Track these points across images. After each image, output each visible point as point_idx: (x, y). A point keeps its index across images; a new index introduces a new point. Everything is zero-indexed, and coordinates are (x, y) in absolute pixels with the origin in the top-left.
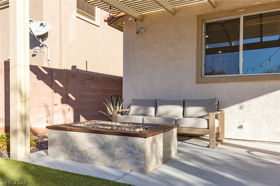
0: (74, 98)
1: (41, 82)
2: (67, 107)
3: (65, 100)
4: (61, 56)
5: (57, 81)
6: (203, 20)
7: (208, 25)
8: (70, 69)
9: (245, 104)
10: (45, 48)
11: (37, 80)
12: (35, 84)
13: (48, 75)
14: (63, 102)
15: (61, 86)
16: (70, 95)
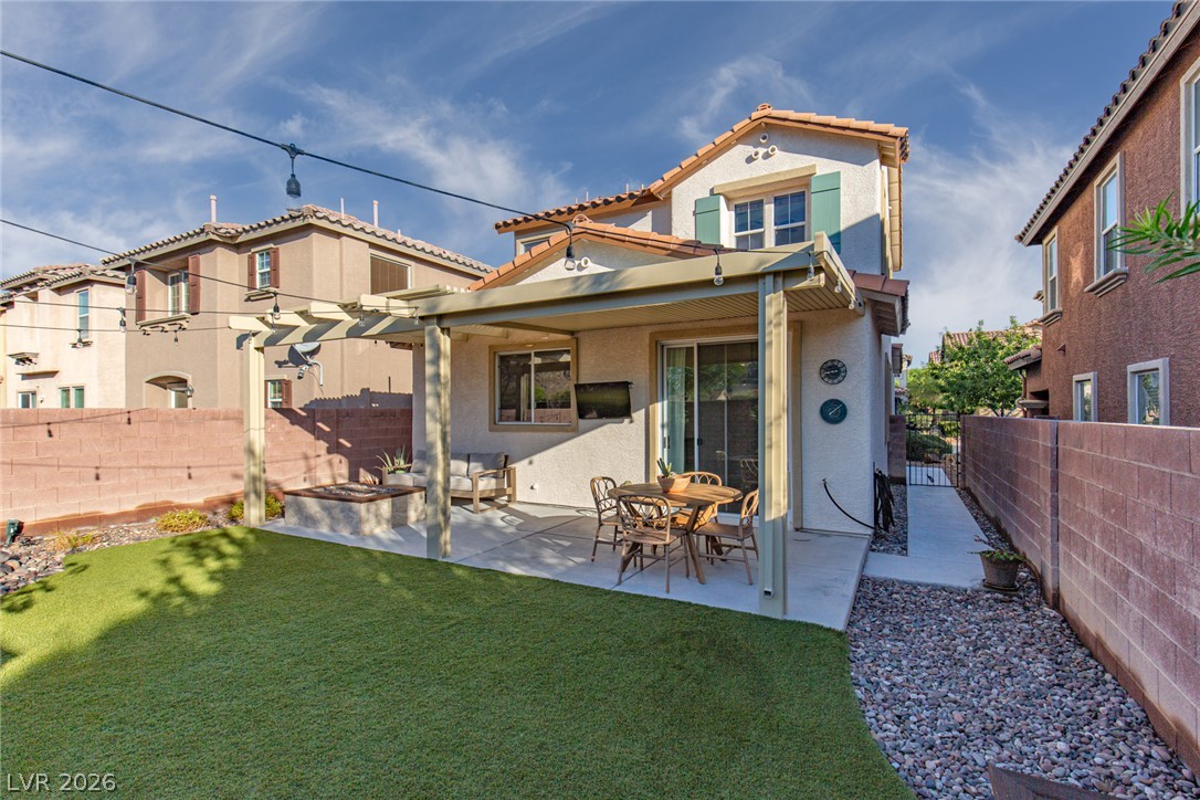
0: (349, 445)
1: (297, 428)
2: (336, 458)
3: (335, 448)
4: (342, 376)
5: (320, 424)
6: (495, 353)
7: (503, 358)
8: (358, 394)
9: (536, 458)
10: (315, 368)
11: (291, 426)
12: (288, 433)
13: (308, 417)
14: (329, 451)
15: (327, 429)
16: (342, 441)
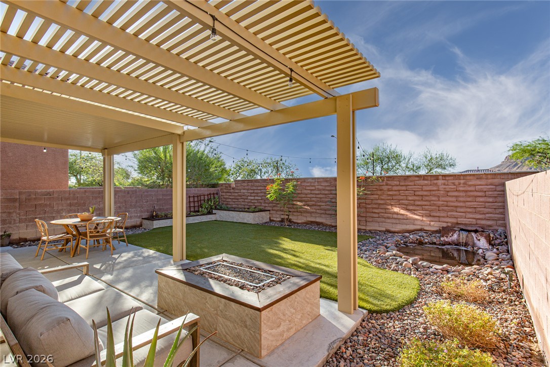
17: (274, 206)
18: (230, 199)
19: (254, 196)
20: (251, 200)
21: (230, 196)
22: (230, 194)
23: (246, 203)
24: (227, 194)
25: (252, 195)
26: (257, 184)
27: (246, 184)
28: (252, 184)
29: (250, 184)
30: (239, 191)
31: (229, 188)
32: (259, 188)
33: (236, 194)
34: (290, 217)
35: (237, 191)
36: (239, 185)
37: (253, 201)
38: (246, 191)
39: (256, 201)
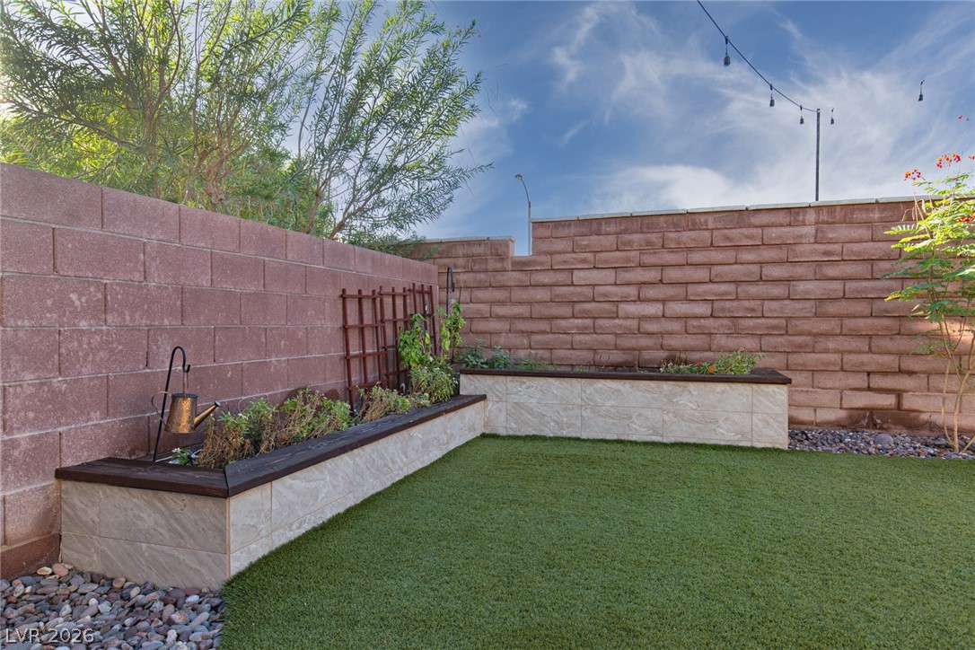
17: (799, 349)
18: (499, 317)
19: (664, 301)
20: (642, 318)
21: (501, 303)
22: (500, 295)
23: (610, 338)
24: (481, 294)
25: (651, 292)
26: (687, 236)
27: (609, 241)
28: (654, 237)
29: (636, 237)
30: (561, 277)
31: (492, 265)
32: (697, 257)
33: (541, 294)
34: (908, 402)
35: (546, 278)
36: (560, 245)
37: (651, 327)
38: (609, 276)
39: (676, 326)
